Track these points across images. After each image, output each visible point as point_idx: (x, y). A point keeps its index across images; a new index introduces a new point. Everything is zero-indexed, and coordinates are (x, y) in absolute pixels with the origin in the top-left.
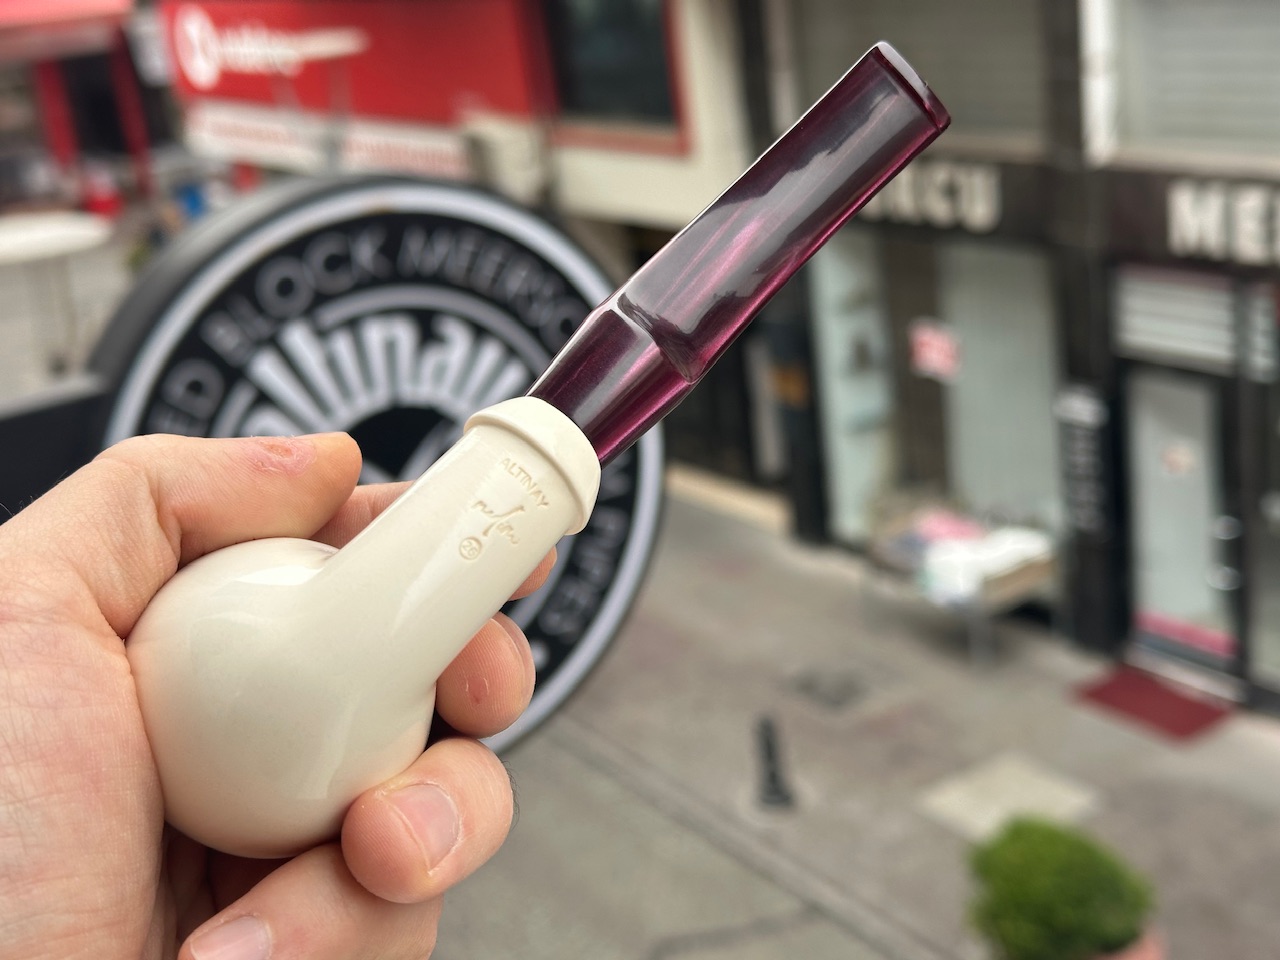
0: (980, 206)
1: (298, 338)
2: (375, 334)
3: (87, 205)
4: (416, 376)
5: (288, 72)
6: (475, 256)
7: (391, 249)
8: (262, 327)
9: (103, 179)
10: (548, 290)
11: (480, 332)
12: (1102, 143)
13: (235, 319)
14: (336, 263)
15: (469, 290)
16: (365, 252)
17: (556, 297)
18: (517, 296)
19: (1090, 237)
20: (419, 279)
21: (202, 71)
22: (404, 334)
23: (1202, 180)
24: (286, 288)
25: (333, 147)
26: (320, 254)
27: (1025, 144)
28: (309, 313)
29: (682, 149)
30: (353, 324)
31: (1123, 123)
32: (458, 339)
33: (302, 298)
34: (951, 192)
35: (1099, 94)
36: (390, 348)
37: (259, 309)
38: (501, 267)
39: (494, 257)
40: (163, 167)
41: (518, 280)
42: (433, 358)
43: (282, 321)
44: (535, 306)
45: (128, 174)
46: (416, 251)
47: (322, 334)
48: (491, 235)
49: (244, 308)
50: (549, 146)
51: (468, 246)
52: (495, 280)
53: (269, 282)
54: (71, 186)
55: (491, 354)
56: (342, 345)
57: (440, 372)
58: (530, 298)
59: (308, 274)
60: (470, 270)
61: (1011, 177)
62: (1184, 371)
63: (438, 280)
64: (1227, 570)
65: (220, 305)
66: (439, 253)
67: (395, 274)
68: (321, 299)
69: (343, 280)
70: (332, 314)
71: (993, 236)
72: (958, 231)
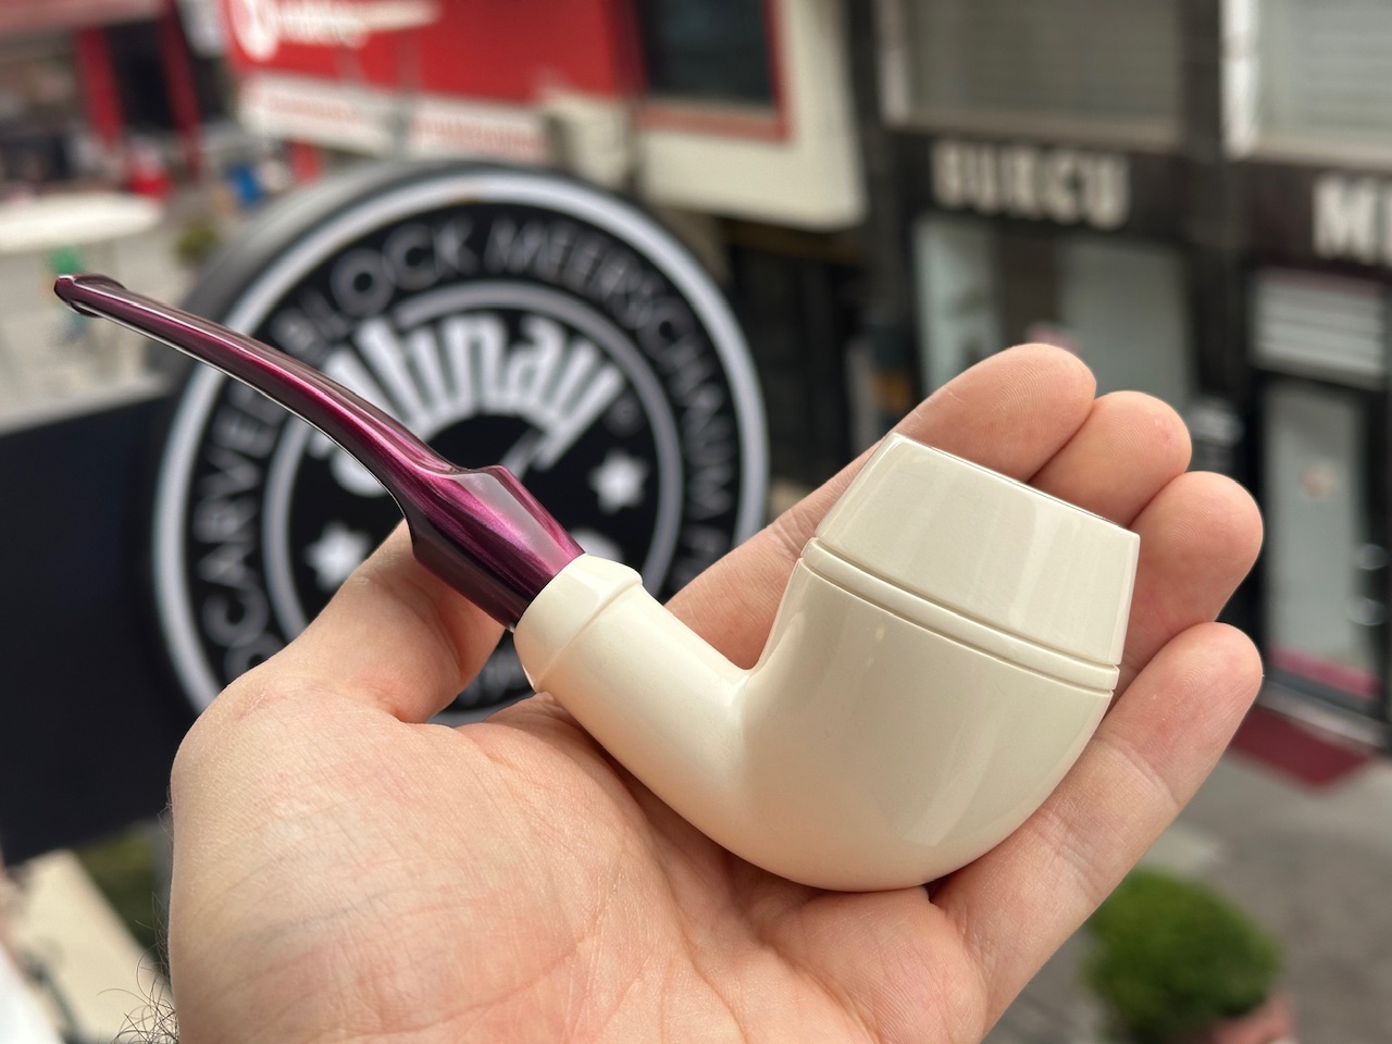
0: (1107, 200)
1: (376, 338)
2: (458, 335)
3: (133, 186)
4: (502, 380)
5: (351, 43)
6: (568, 250)
7: (477, 243)
8: (338, 326)
9: (150, 157)
10: (647, 289)
11: (572, 334)
12: (1243, 132)
13: (307, 316)
14: (419, 256)
15: (559, 287)
16: (450, 245)
17: (655, 296)
18: (613, 295)
19: (1227, 236)
20: (507, 275)
21: (259, 40)
22: (490, 335)
23: (1352, 175)
24: (364, 283)
25: (401, 127)
26: (401, 246)
27: (1158, 133)
28: (388, 311)
29: (780, 133)
30: (435, 324)
31: (1266, 111)
32: (548, 341)
33: (381, 294)
34: (1076, 184)
35: (1240, 79)
36: (475, 350)
37: (335, 305)
38: (597, 264)
39: (589, 253)
40: (214, 145)
41: (614, 279)
42: (520, 362)
43: (358, 319)
44: (633, 307)
45: (176, 151)
46: (505, 244)
47: (401, 334)
48: (585, 228)
49: (318, 303)
50: (634, 128)
51: (561, 240)
52: (589, 278)
53: (345, 278)
54: (114, 164)
55: (583, 358)
56: (423, 346)
57: (528, 377)
58: (627, 297)
59: (388, 268)
60: (562, 267)
61: (1142, 168)
62: (1328, 385)
63: (527, 277)
64: (1371, 602)
65: (291, 301)
66: (529, 247)
67: (480, 269)
68: (401, 295)
69: (425, 276)
70: (413, 313)
71: (1119, 234)
72: (1082, 227)
